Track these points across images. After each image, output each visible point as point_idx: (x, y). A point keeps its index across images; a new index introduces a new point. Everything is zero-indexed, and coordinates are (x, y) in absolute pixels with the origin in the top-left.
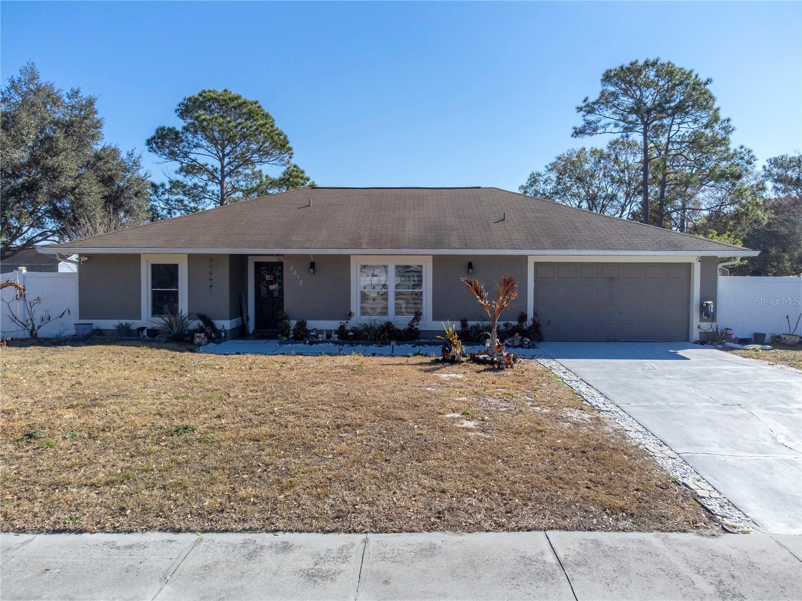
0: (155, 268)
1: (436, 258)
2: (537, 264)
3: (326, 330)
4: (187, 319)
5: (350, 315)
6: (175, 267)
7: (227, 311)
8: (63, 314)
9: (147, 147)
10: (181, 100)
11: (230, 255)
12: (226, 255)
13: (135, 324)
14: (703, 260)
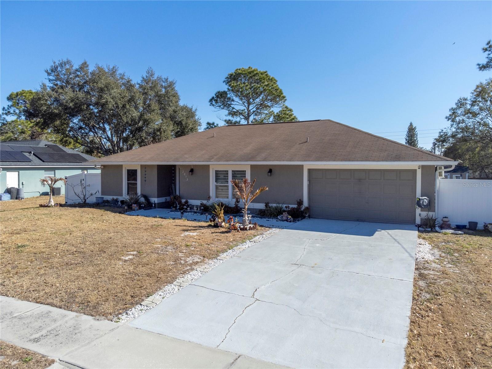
0: (128, 171)
1: (252, 166)
2: (310, 171)
3: (196, 205)
4: (140, 197)
5: (209, 198)
6: (136, 170)
7: (156, 194)
8: (96, 192)
9: (209, 103)
10: (227, 76)
11: (158, 165)
12: (156, 165)
13: (120, 198)
14: (423, 167)
